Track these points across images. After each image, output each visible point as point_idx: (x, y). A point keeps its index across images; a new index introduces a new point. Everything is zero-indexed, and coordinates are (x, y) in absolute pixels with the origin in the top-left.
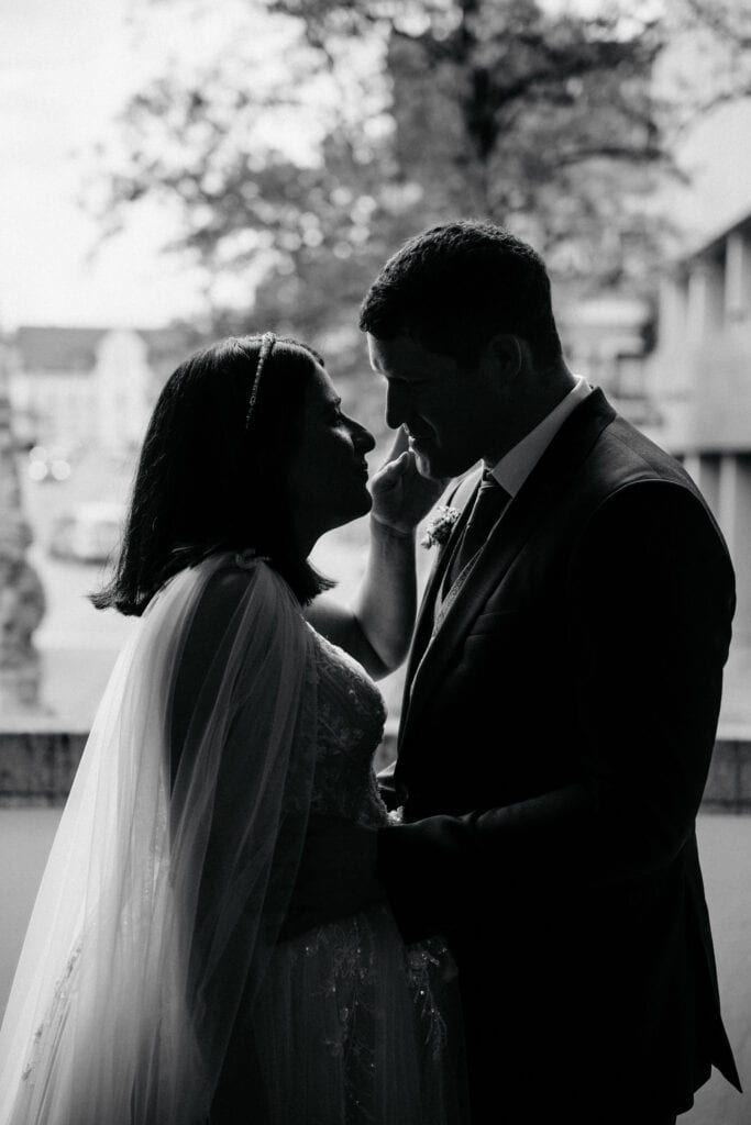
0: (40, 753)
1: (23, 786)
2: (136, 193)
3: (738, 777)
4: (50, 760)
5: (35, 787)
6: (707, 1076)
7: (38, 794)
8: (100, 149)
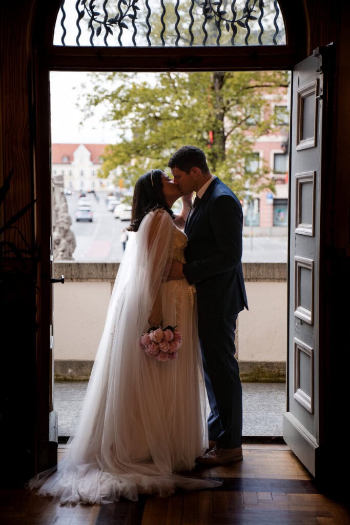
0: (99, 268)
1: (95, 276)
2: (96, 103)
3: (273, 273)
4: (102, 270)
5: (98, 277)
6: (243, 309)
7: (99, 279)
8: (83, 86)
